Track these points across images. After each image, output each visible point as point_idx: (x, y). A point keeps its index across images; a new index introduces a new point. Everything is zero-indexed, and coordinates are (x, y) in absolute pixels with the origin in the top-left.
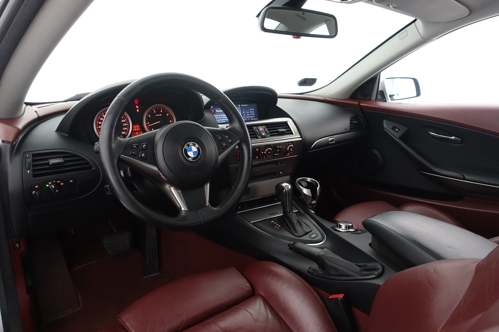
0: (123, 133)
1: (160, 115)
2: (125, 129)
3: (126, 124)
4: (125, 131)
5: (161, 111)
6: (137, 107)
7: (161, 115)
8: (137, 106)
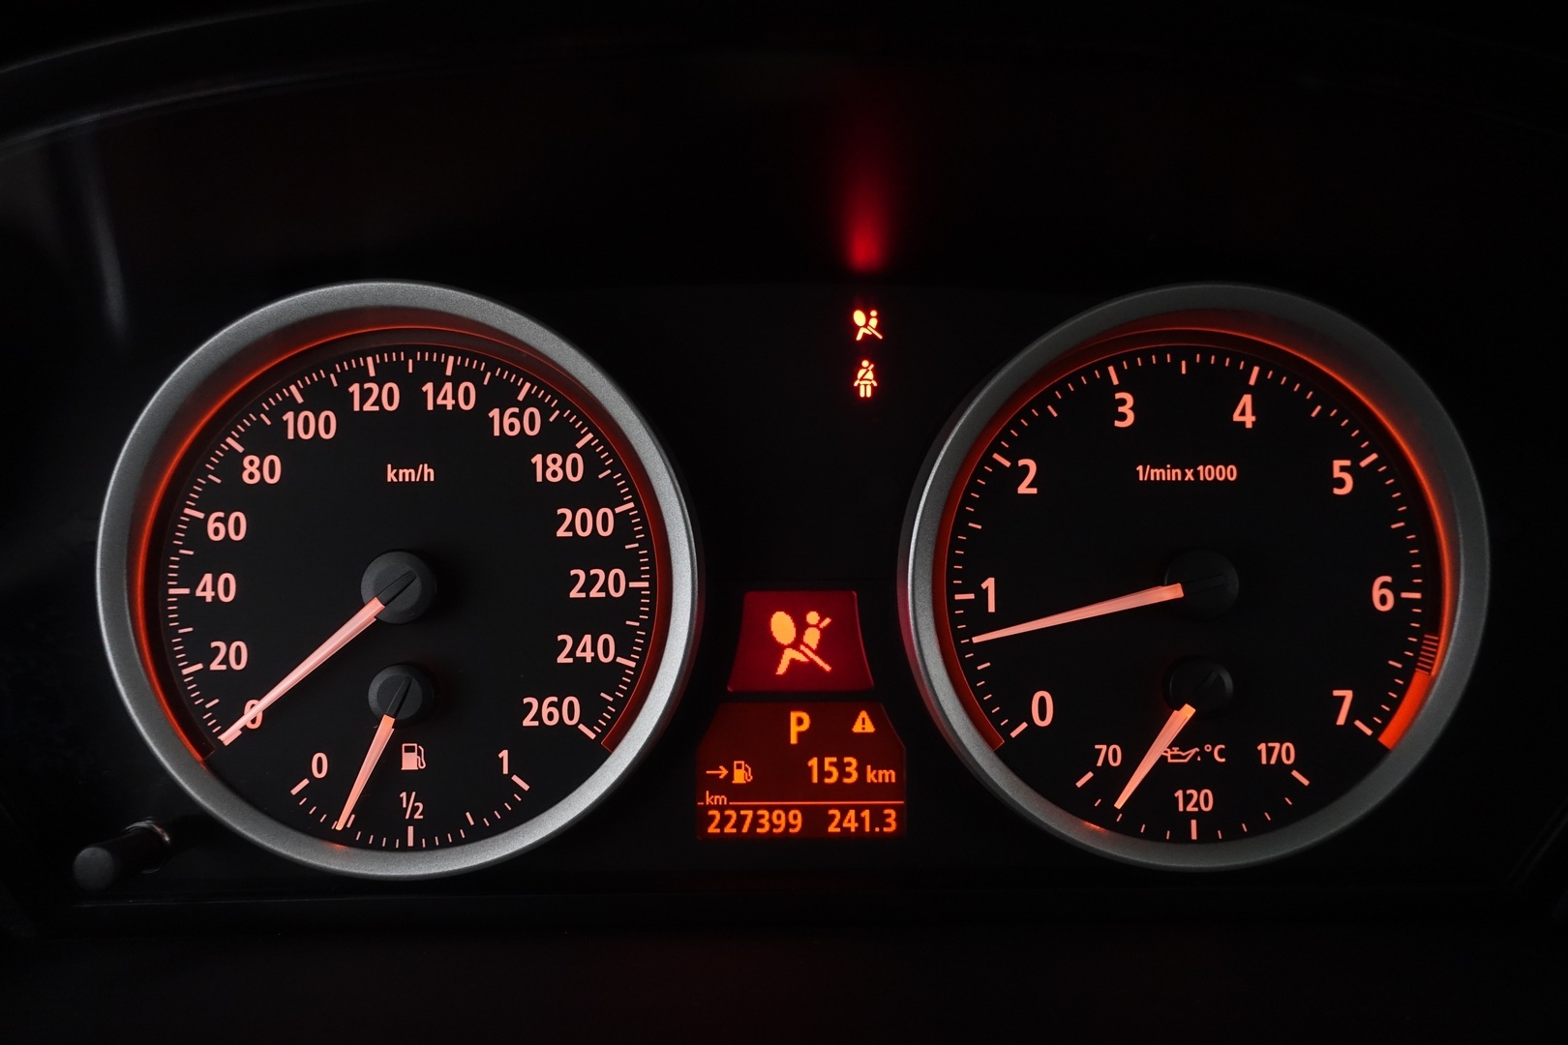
0: (545, 712)
1: (1209, 473)
2: (593, 649)
3: (612, 583)
4: (587, 680)
5: (1245, 413)
6: (865, 323)
7: (1229, 473)
8: (859, 317)
